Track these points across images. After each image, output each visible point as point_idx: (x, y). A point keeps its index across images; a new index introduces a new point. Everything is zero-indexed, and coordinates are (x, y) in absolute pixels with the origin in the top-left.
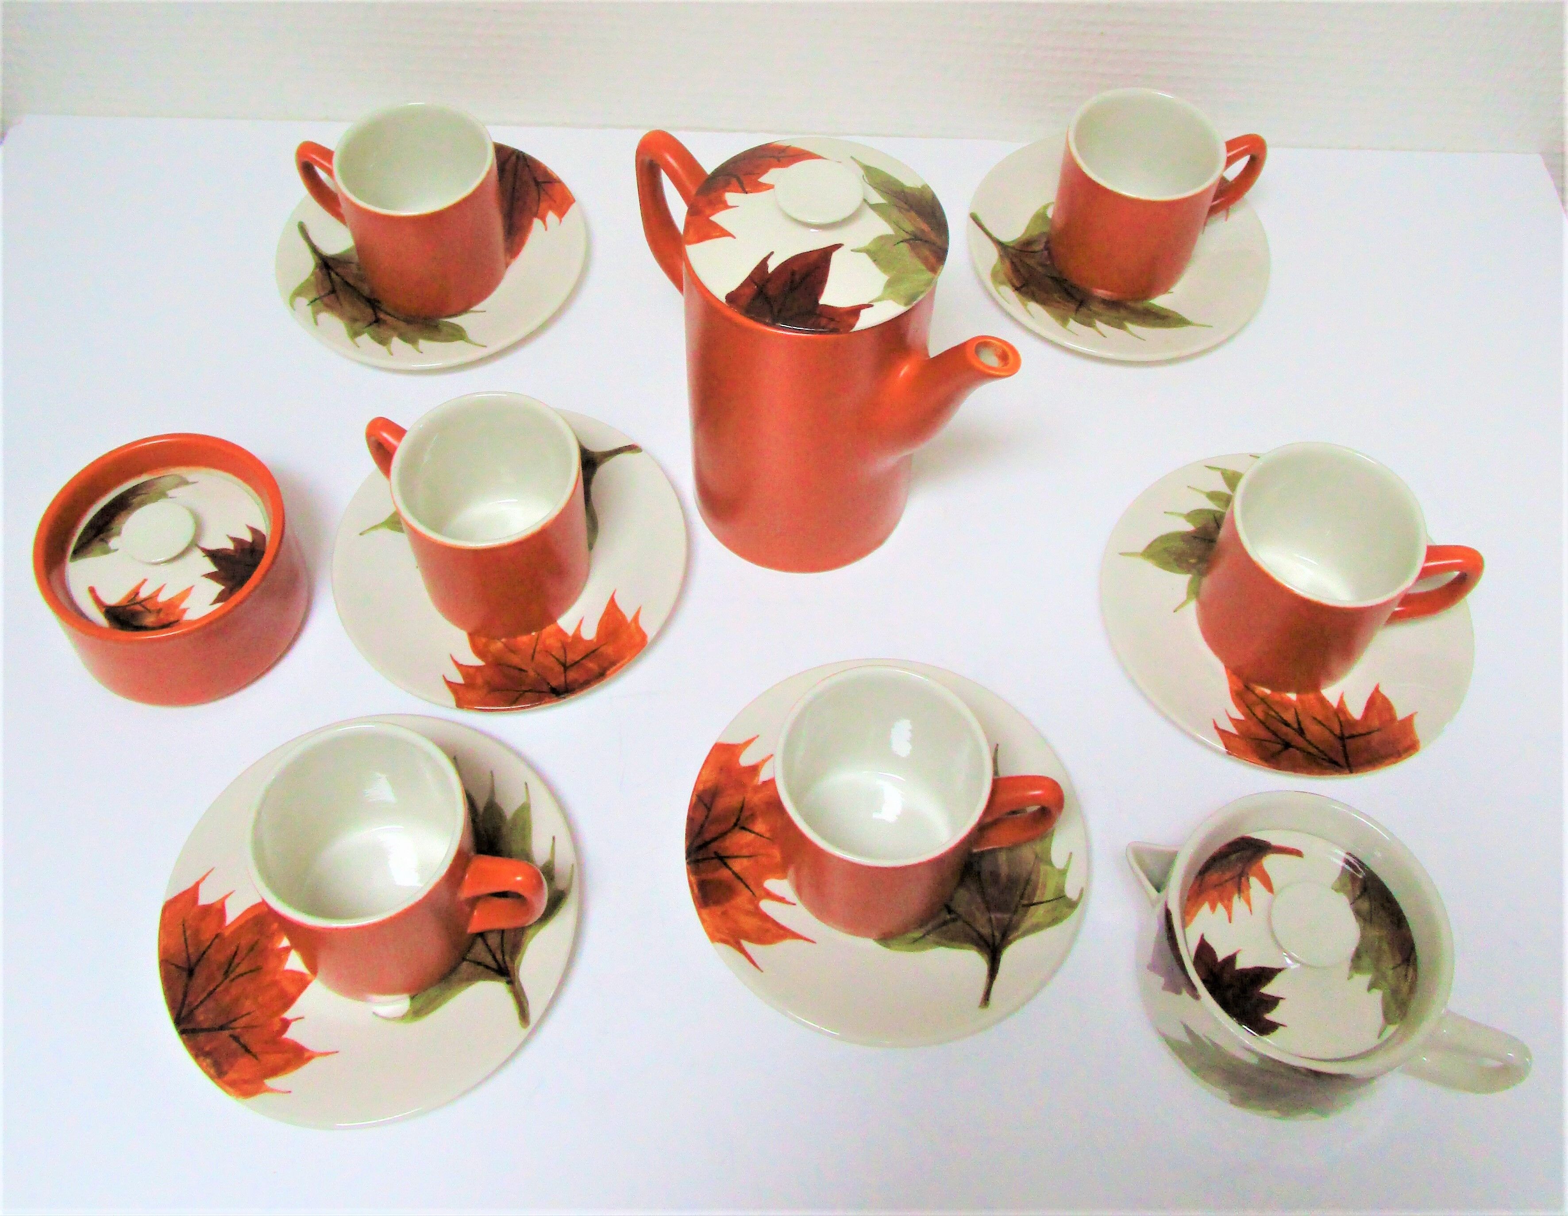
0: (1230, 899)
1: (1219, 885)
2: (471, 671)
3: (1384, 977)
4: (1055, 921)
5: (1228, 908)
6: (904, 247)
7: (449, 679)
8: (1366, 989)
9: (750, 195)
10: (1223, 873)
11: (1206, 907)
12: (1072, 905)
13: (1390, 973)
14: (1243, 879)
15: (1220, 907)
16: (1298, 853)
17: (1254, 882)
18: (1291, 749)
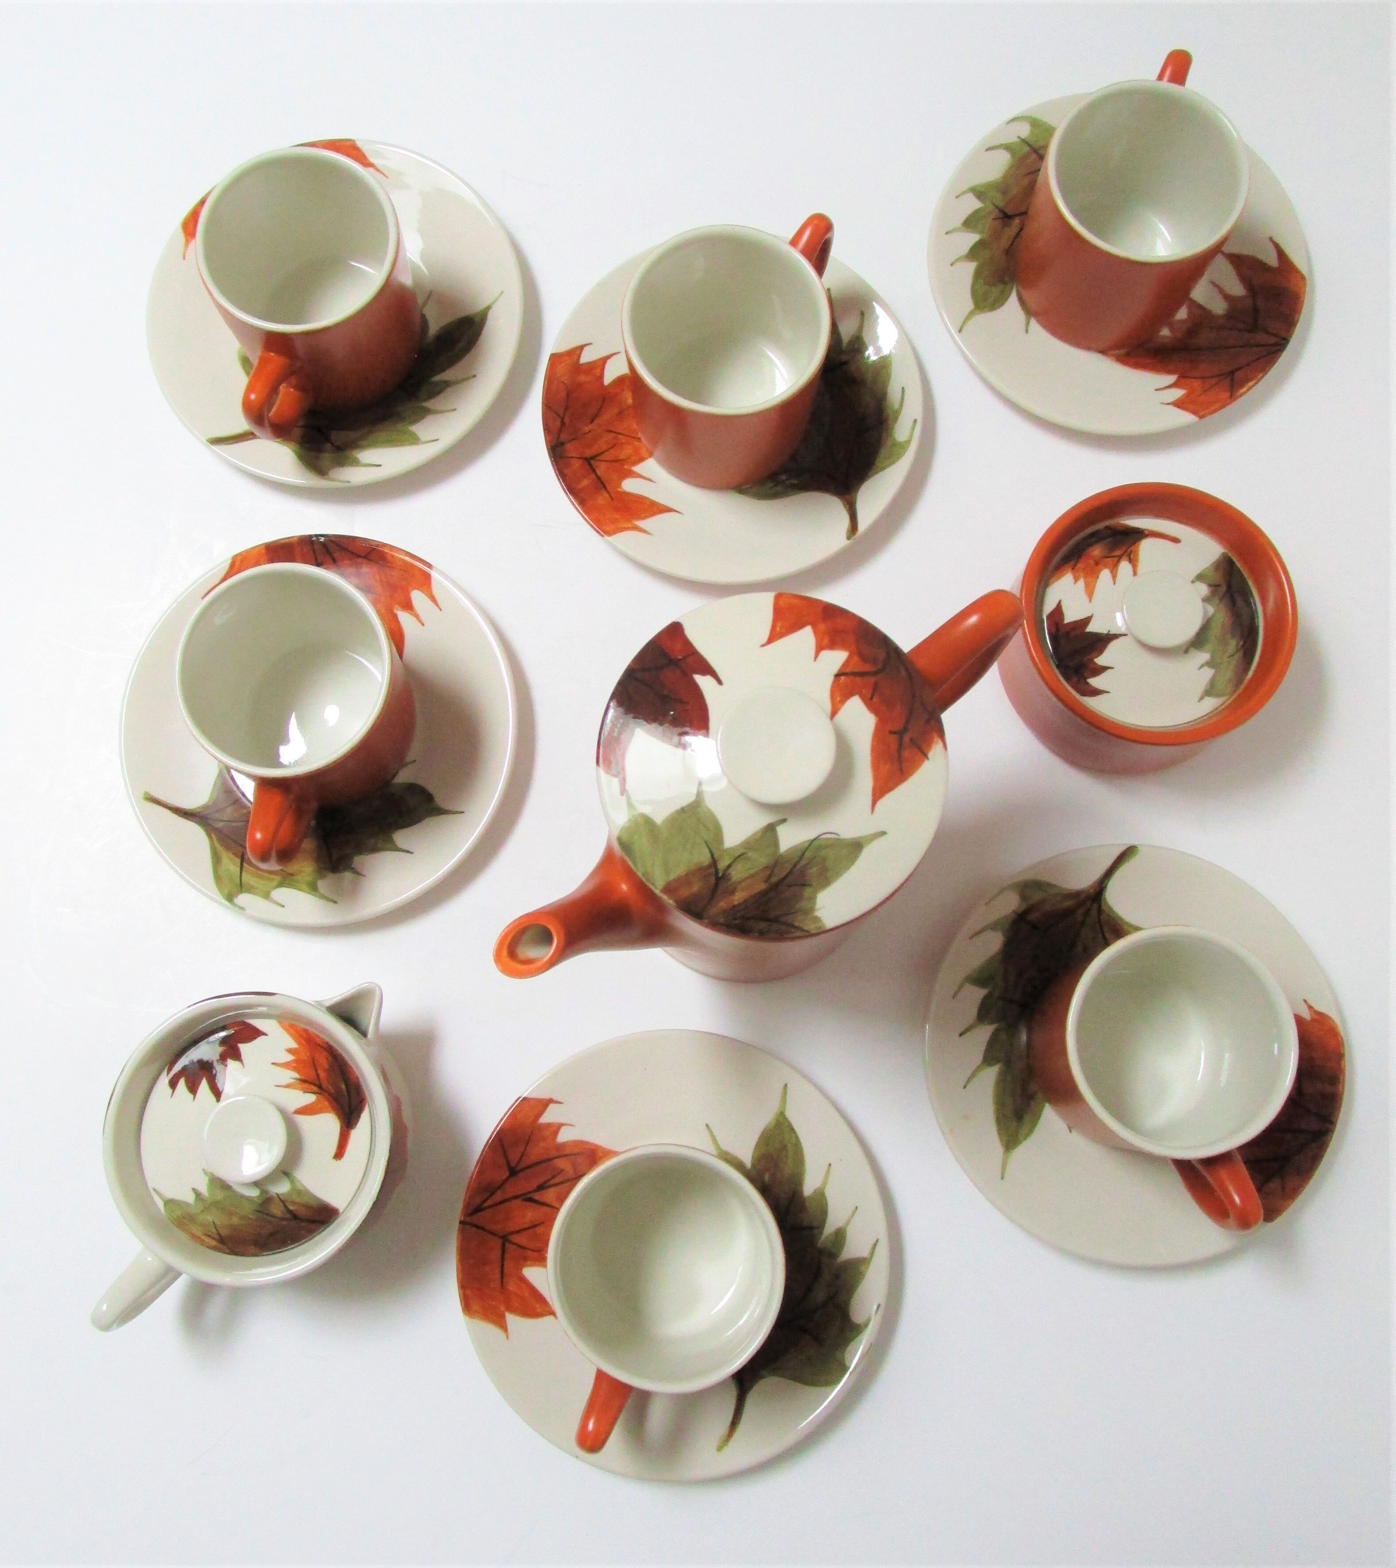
0: (295, 1069)
1: (314, 1064)
2: (597, 372)
3: (206, 1210)
4: (218, 878)
5: (286, 1065)
6: (704, 858)
7: (586, 349)
8: (194, 1187)
9: (830, 679)
10: (325, 1070)
11: (293, 1045)
12: (230, 898)
13: (210, 1218)
14: (315, 1089)
15: (290, 1058)
16: (339, 1154)
17: (310, 1098)
18: (508, 1174)
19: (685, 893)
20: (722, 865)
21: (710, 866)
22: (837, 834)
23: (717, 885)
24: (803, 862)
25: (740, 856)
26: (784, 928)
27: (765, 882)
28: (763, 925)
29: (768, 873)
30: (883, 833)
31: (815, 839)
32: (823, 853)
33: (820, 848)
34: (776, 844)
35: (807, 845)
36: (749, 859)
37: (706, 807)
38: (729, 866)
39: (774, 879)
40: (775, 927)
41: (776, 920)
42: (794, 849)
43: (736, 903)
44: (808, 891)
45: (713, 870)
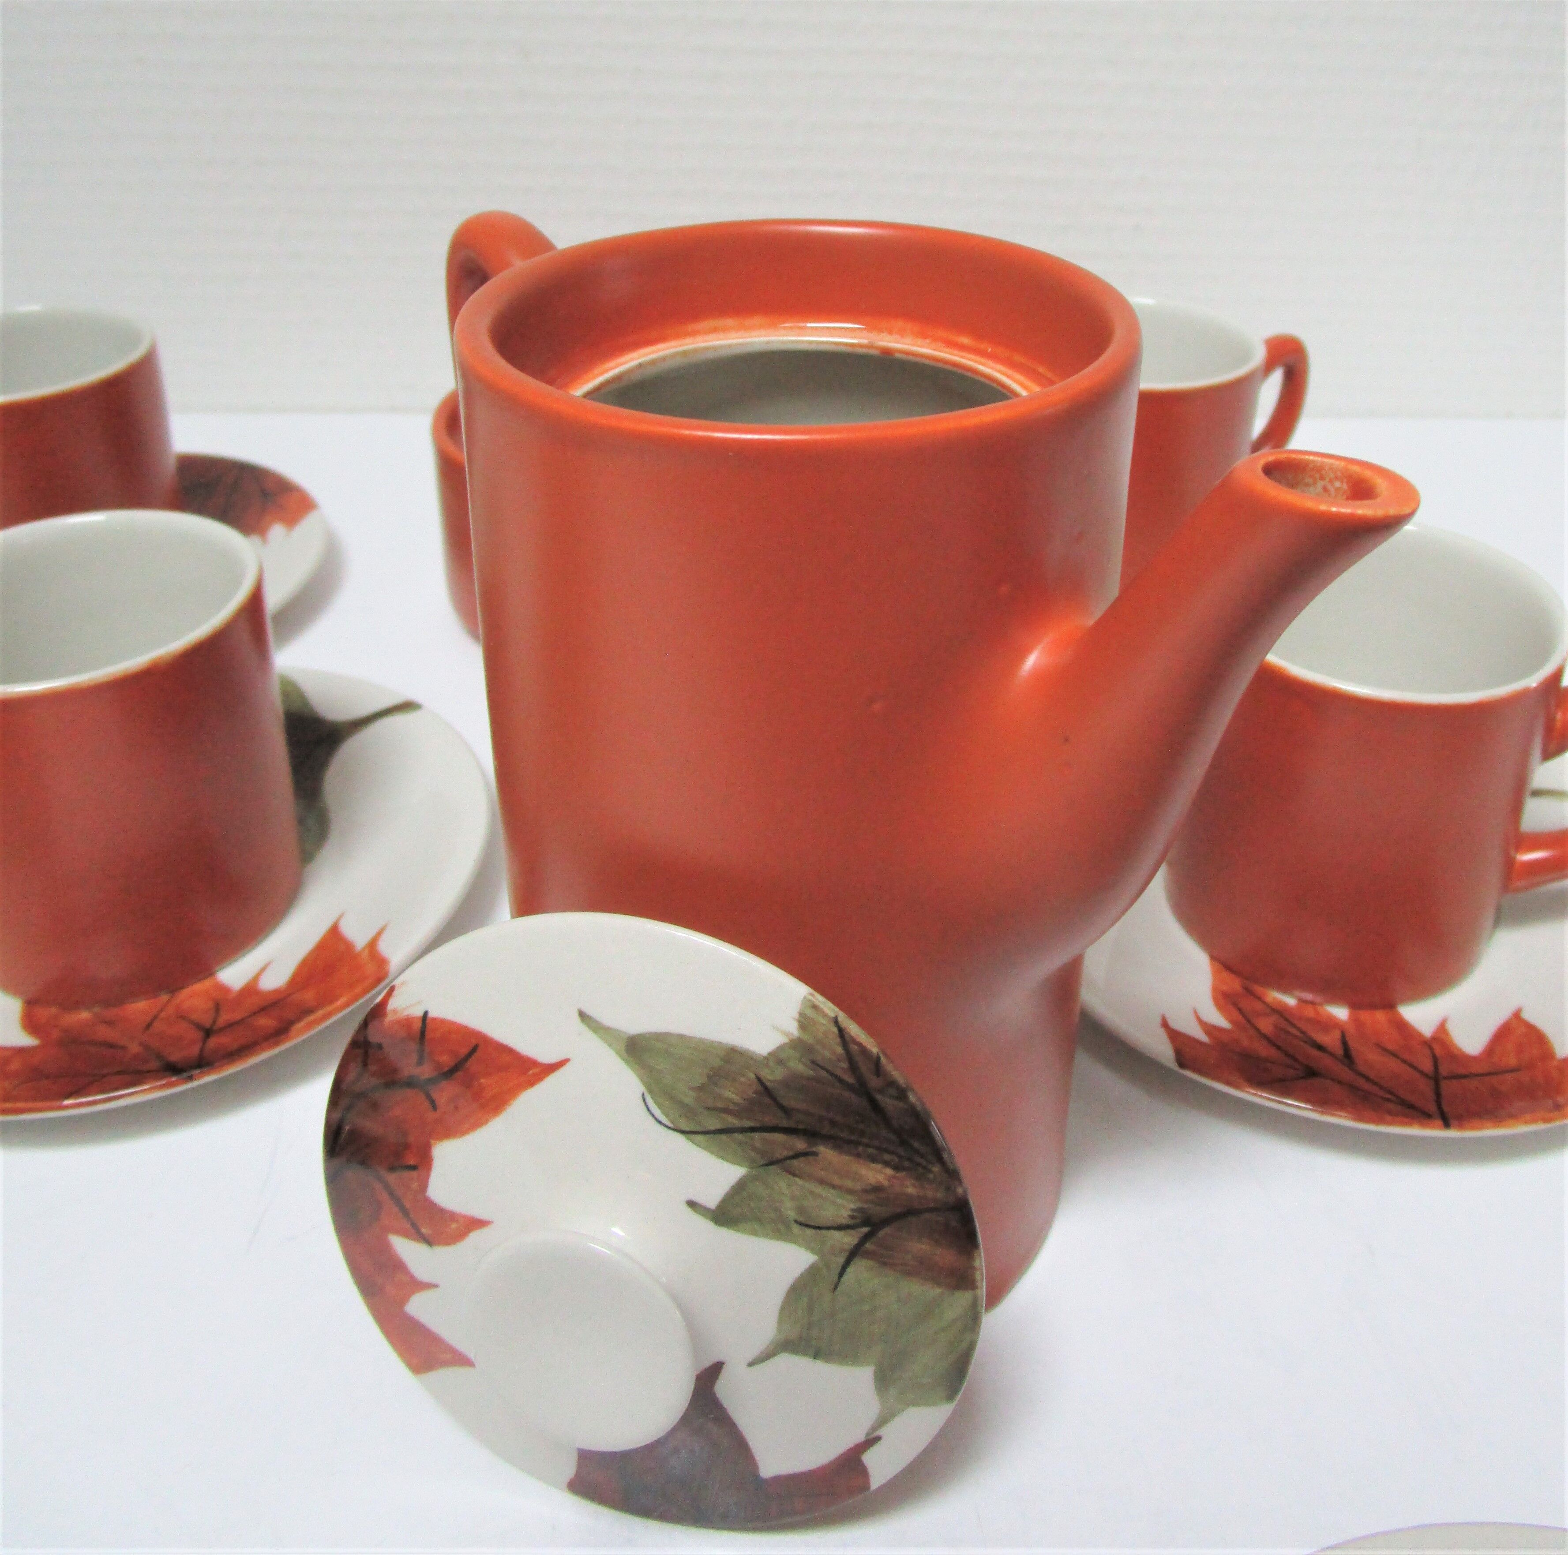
18: (1323, 1079)
19: (945, 1256)
20: (849, 1239)
21: (869, 1255)
22: (643, 1095)
23: (886, 1222)
24: (734, 1122)
25: (807, 1226)
26: (865, 1069)
27: (815, 1154)
28: (887, 1102)
29: (795, 1162)
30: (583, 1015)
31: (683, 1132)
32: (689, 1098)
33: (688, 1112)
34: (740, 1187)
35: (700, 1138)
36: (801, 1210)
37: (779, 1330)
38: (840, 1228)
39: (800, 1144)
40: (874, 1082)
41: (862, 1089)
42: (723, 1153)
43: (889, 1171)
44: (773, 1075)
45: (868, 1246)
